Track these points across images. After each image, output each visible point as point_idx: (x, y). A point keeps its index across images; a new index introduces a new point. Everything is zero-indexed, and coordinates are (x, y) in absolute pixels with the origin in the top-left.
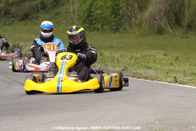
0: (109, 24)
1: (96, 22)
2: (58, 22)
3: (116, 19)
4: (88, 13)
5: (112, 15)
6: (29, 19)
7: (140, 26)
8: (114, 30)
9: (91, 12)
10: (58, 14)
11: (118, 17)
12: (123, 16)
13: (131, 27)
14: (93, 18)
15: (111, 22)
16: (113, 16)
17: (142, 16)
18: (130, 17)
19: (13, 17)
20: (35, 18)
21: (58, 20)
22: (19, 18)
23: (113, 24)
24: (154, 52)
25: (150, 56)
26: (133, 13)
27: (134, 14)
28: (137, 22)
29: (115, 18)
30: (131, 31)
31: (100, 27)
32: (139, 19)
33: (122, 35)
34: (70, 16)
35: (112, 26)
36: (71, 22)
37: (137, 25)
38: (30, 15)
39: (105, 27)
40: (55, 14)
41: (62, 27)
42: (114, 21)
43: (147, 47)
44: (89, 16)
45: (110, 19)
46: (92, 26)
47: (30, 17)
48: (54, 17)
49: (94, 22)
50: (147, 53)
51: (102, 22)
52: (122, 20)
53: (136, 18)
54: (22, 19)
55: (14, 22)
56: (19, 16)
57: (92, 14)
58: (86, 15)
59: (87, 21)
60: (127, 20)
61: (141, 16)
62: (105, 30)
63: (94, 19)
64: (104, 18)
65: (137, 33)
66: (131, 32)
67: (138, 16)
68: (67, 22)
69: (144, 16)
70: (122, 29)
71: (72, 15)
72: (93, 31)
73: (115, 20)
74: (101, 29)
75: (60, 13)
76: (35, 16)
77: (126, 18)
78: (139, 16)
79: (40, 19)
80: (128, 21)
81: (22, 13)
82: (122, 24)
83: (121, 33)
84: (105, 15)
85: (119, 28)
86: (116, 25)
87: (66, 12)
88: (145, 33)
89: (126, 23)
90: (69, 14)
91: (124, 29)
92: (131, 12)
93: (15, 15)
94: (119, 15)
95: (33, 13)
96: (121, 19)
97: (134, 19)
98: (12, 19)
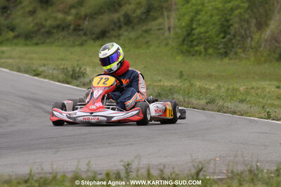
0: (215, 46)
1: (198, 43)
2: (147, 42)
3: (225, 40)
4: (187, 30)
5: (219, 34)
6: (108, 37)
7: (257, 51)
8: (222, 54)
9: (192, 29)
10: (147, 31)
11: (228, 36)
12: (234, 36)
13: (244, 51)
14: (194, 37)
15: (218, 44)
16: (222, 35)
17: (261, 35)
18: (244, 37)
19: (85, 34)
20: (115, 37)
21: (147, 39)
22: (94, 36)
23: (221, 46)
24: (263, 84)
25: (258, 88)
26: (248, 32)
27: (250, 33)
28: (253, 44)
29: (224, 38)
30: (244, 56)
31: (203, 50)
32: (256, 40)
33: (232, 62)
34: (163, 34)
35: (220, 49)
36: (165, 42)
37: (252, 48)
38: (109, 32)
39: (210, 51)
40: (143, 31)
41: (152, 49)
42: (222, 42)
43: (257, 78)
44: (189, 35)
45: (216, 39)
46: (192, 49)
47: (108, 35)
48: (141, 35)
49: (195, 43)
50: (254, 84)
51: (207, 43)
52: (234, 41)
53: (252, 40)
54: (98, 38)
55: (86, 41)
56: (93, 34)
57: (194, 32)
58: (185, 33)
59: (185, 42)
60: (239, 41)
61: (258, 37)
62: (210, 54)
63: (196, 39)
64: (208, 38)
65: (252, 59)
66: (243, 58)
67: (254, 36)
68: (160, 43)
69: (263, 36)
70: (232, 53)
71: (167, 34)
72: (193, 55)
73: (223, 40)
74: (203, 53)
75: (150, 30)
76: (116, 34)
77: (238, 38)
78: (256, 37)
79: (122, 38)
80: (241, 42)
81: (97, 30)
82: (233, 47)
83: (231, 59)
84: (210, 33)
85: (229, 52)
86: (224, 48)
87: (159, 29)
88: (263, 59)
89: (239, 46)
90: (162, 31)
91: (236, 53)
92: (245, 31)
93: (88, 32)
94: (229, 34)
95: (113, 29)
96: (231, 40)
97: (249, 40)
98: (84, 38)
